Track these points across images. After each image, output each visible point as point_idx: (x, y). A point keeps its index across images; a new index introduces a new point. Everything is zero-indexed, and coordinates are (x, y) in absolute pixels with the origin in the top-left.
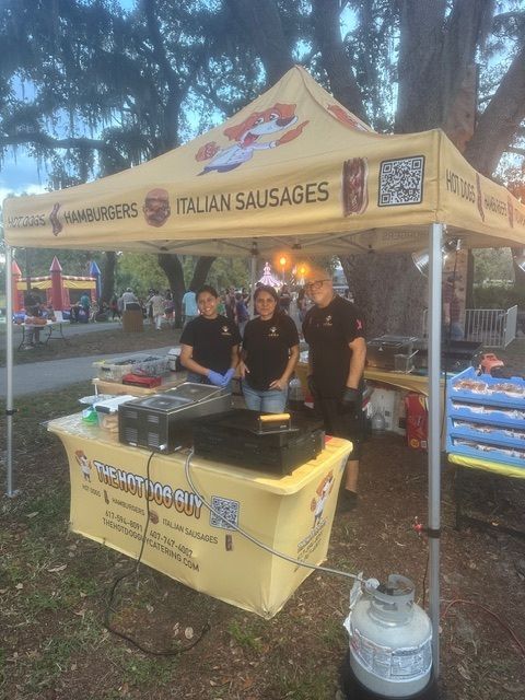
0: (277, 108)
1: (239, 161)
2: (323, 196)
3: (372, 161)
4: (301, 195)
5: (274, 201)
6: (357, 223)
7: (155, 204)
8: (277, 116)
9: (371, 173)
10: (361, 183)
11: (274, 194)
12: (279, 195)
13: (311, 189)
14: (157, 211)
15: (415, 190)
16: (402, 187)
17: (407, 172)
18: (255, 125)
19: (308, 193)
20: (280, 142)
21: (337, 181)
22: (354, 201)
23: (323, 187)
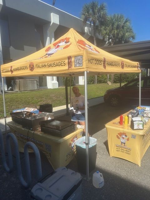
0: (66, 39)
1: (54, 52)
2: (64, 64)
3: (73, 57)
4: (60, 64)
5: (55, 65)
6: (71, 71)
7: (31, 66)
8: (65, 41)
9: (73, 59)
10: (71, 62)
11: (55, 64)
12: (56, 64)
13: (62, 63)
14: (32, 68)
15: (81, 63)
16: (79, 63)
17: (79, 59)
18: (60, 43)
19: (61, 64)
20: (64, 48)
21: (67, 61)
22: (70, 66)
23: (64, 62)
